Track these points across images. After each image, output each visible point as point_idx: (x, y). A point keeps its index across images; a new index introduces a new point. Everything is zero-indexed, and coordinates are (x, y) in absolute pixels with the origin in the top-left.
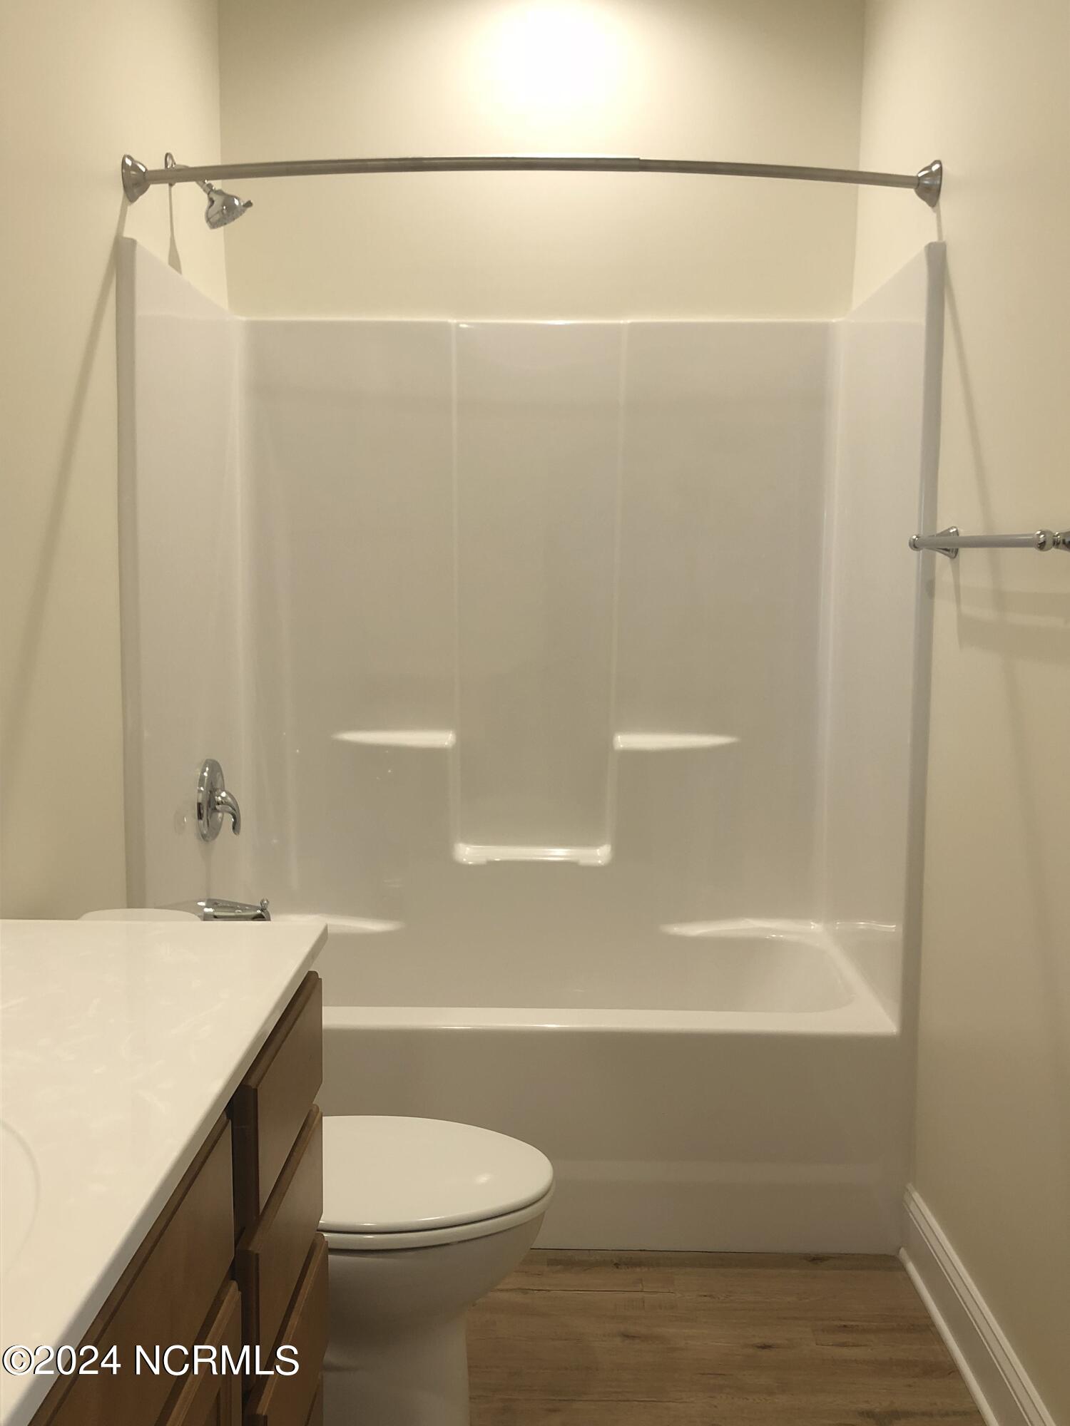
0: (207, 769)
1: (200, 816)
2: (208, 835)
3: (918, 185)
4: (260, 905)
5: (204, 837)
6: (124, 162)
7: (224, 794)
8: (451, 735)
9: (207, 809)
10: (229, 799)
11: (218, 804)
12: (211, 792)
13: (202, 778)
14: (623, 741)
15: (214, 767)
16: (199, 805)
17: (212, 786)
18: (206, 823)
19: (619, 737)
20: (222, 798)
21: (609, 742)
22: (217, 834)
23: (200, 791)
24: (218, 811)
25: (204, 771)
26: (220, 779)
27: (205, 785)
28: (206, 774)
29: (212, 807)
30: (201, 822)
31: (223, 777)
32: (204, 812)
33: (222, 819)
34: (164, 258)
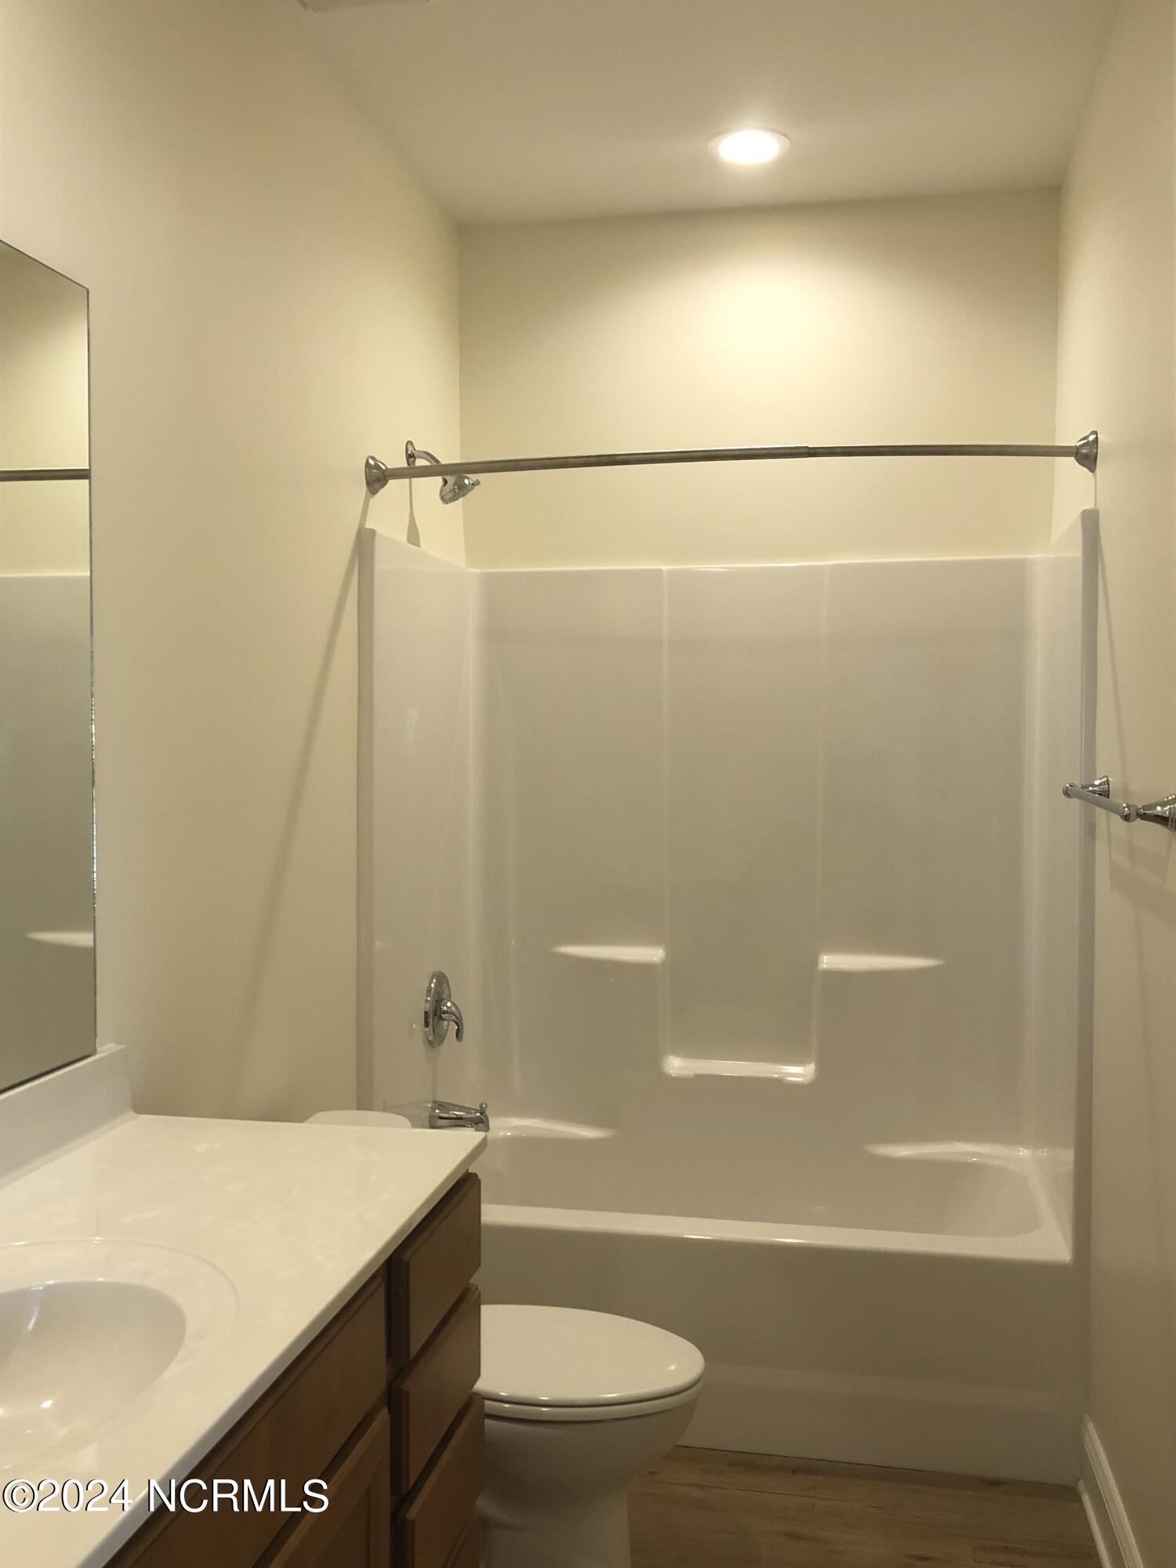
0: (434, 980)
1: (427, 1024)
2: (435, 1041)
3: (1077, 453)
4: (479, 1108)
5: (430, 1043)
6: (367, 462)
7: (449, 1004)
8: (661, 951)
9: (434, 1016)
10: (453, 1008)
11: (444, 1013)
12: (437, 1001)
13: (429, 988)
14: (829, 961)
15: (441, 979)
16: (426, 1013)
17: (439, 994)
18: (432, 1030)
19: (825, 957)
20: (448, 1008)
21: (815, 962)
22: (442, 1041)
23: (427, 1001)
24: (443, 1020)
25: (431, 982)
26: (447, 988)
27: (432, 995)
28: (433, 985)
29: (438, 1015)
30: (428, 1029)
31: (449, 988)
32: (431, 1020)
33: (448, 1026)
34: (403, 538)
